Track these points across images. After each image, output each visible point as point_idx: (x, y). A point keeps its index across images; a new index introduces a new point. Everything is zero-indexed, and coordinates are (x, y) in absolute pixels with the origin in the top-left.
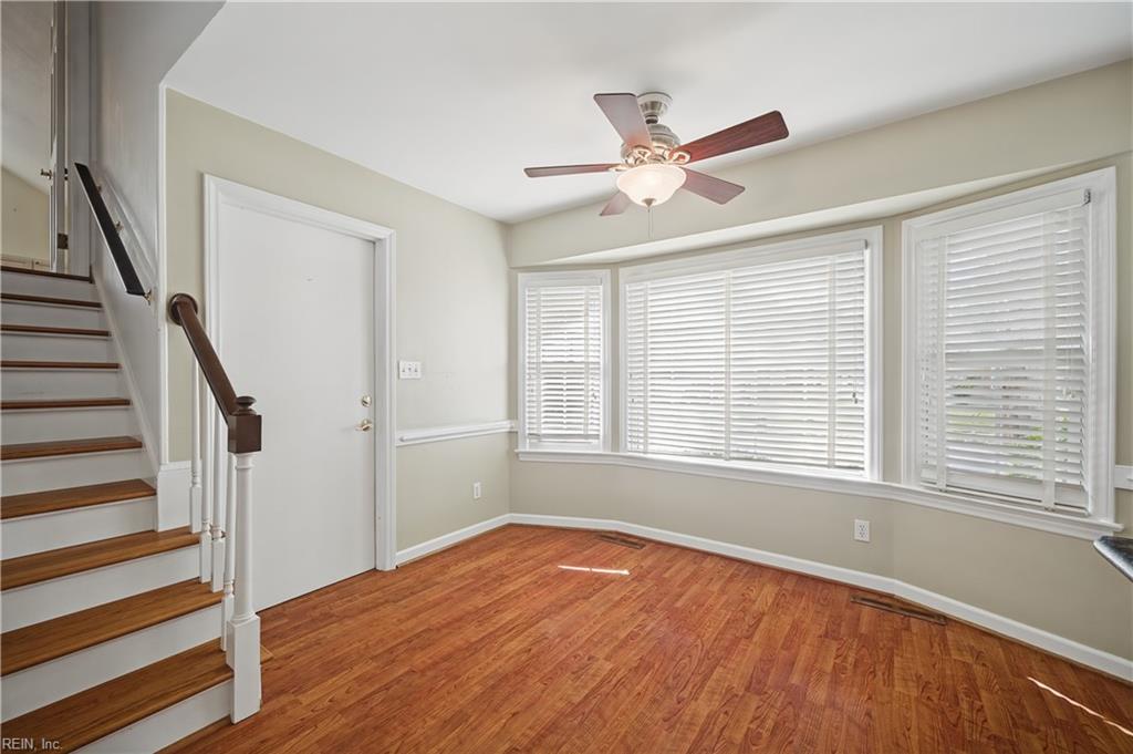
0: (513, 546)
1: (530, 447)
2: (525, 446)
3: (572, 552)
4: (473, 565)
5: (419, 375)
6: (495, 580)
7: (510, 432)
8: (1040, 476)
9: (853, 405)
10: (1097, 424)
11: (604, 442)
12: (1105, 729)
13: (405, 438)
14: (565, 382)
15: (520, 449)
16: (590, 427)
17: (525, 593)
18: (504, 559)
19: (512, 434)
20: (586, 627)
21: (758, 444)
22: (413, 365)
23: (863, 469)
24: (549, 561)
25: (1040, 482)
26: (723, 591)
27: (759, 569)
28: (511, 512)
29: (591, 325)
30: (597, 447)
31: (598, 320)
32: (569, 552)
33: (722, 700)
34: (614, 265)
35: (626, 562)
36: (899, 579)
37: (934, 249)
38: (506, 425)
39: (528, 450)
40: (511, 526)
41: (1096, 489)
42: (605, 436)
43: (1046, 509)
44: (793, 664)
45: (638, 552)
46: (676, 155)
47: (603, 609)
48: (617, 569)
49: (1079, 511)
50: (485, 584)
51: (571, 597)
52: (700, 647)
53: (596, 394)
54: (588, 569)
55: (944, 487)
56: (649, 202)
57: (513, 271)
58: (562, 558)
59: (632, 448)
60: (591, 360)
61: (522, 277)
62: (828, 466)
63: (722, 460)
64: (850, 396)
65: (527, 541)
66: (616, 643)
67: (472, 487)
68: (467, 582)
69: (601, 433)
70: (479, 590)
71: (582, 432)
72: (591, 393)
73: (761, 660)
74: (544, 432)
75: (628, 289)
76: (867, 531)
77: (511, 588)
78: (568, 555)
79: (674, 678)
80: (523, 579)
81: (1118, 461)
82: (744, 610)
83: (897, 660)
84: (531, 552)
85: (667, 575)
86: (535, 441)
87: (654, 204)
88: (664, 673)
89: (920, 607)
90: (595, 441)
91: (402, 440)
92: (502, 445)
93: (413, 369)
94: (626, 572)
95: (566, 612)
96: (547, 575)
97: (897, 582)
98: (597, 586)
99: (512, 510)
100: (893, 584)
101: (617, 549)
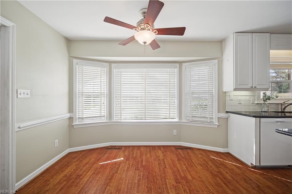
0: (76, 162)
1: (78, 123)
2: (76, 123)
3: (101, 157)
4: (62, 175)
5: (29, 96)
6: (76, 179)
7: (69, 118)
8: (207, 116)
9: (174, 104)
10: (215, 106)
11: (106, 118)
12: (225, 162)
13: (21, 127)
14: (92, 99)
15: (74, 124)
16: (102, 113)
17: (93, 179)
18: (75, 168)
19: (71, 119)
20: (123, 183)
21: (152, 115)
22: (26, 91)
23: (175, 118)
24: (94, 163)
25: (207, 117)
26: (151, 156)
27: (154, 147)
28: (69, 148)
29: (102, 80)
30: (104, 120)
31: (105, 79)
32: (99, 157)
33: (174, 189)
34: (110, 62)
35: (120, 155)
36: (182, 142)
37: (189, 70)
38: (68, 115)
39: (77, 123)
40: (69, 153)
41: (215, 118)
42: (106, 116)
43: (208, 123)
44: (179, 170)
45: (122, 150)
46: (155, 31)
47: (124, 174)
48: (119, 158)
49: (212, 122)
50: (73, 182)
51: (111, 174)
52: (158, 175)
53: (104, 103)
54: (110, 162)
55: (191, 121)
56: (145, 43)
57: (71, 58)
58: (98, 160)
59: (115, 119)
60: (102, 92)
61: (75, 61)
62: (169, 119)
63: (144, 120)
64: (173, 102)
65: (81, 157)
66: (137, 185)
67: (55, 142)
68: (63, 185)
69: (105, 115)
70: (71, 186)
71: (99, 115)
72: (102, 103)
73: (173, 173)
74: (84, 116)
75: (115, 70)
76: (176, 133)
77: (86, 179)
78: (100, 158)
79: (159, 189)
80: (89, 173)
81: (218, 113)
82: (159, 160)
83: (193, 161)
84: (85, 162)
85: (134, 156)
86: (80, 120)
87: (146, 44)
88: (156, 189)
89: (187, 147)
90: (103, 118)
91: (19, 128)
92: (67, 123)
93: (26, 93)
94: (122, 159)
95: (113, 181)
96: (97, 169)
97: (181, 142)
98: (117, 166)
99: (70, 147)
100: (181, 143)
101: (115, 151)
